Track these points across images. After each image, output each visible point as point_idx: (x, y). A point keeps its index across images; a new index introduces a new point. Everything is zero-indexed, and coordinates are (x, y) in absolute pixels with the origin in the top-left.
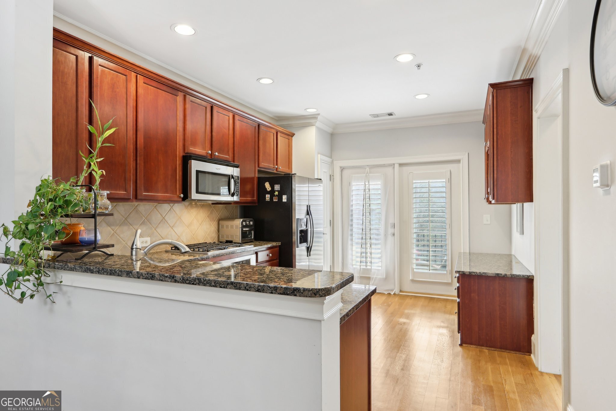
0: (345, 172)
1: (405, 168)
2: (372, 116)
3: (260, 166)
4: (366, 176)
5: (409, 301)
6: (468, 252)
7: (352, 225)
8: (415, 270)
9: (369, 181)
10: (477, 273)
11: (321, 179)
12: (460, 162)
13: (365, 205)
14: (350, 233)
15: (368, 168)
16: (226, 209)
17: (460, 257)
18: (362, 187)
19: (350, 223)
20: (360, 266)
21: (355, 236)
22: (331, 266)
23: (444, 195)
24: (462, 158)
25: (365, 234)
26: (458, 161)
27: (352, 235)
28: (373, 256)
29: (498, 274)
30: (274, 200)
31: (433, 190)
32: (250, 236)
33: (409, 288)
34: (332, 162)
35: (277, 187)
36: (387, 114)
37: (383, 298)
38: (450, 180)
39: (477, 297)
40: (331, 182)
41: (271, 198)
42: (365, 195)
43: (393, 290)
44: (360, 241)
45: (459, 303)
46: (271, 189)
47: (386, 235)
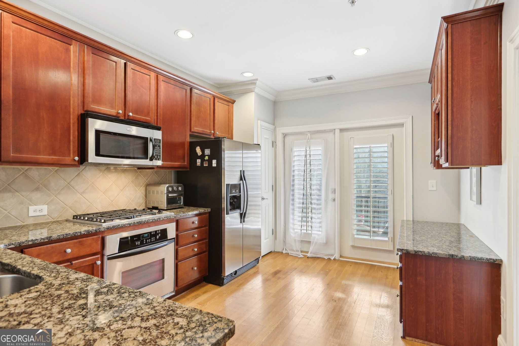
0: (288, 139)
1: (346, 134)
2: (311, 80)
3: (192, 130)
4: (307, 142)
5: (348, 269)
6: (411, 219)
7: (293, 190)
8: (356, 236)
9: (310, 147)
10: (424, 253)
11: (259, 145)
12: (404, 127)
13: (306, 170)
14: (291, 197)
15: (309, 134)
16: (156, 174)
17: (402, 226)
18: (304, 153)
19: (292, 188)
20: (301, 230)
21: (297, 200)
22: (273, 229)
23: (386, 160)
24: (406, 122)
25: (305, 199)
26: (402, 125)
27: (293, 200)
28: (313, 220)
29: (452, 255)
30: (204, 165)
31: (375, 155)
32: (180, 202)
33: (349, 253)
34: (275, 129)
35: (207, 152)
36: (326, 77)
37: (323, 264)
38: (393, 145)
39: (424, 282)
40: (273, 148)
41: (202, 163)
42: (306, 161)
43: (334, 255)
44: (301, 205)
45: (401, 287)
46: (201, 153)
47: (326, 201)
